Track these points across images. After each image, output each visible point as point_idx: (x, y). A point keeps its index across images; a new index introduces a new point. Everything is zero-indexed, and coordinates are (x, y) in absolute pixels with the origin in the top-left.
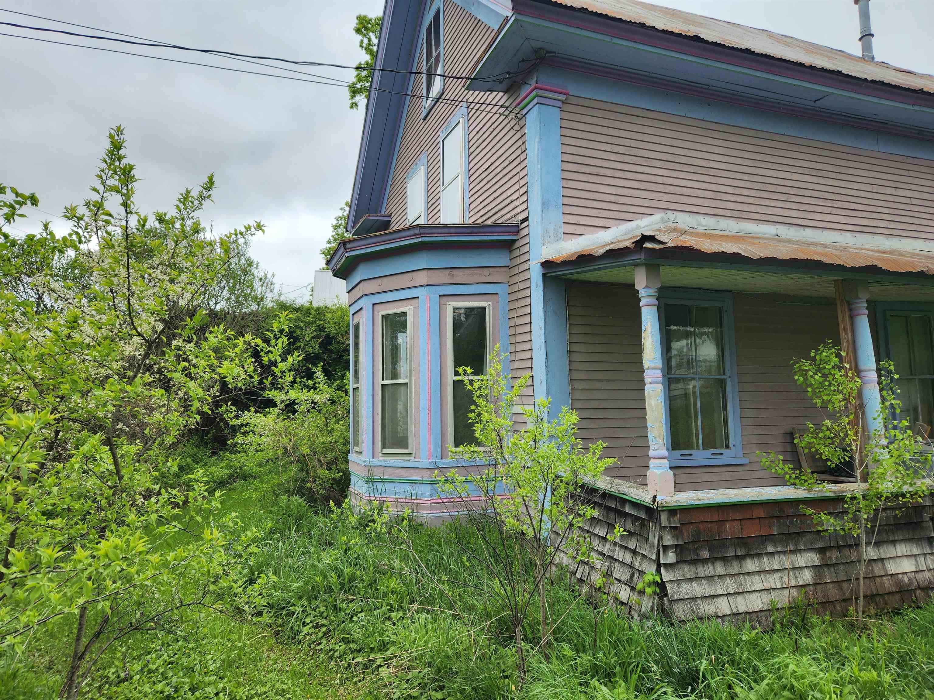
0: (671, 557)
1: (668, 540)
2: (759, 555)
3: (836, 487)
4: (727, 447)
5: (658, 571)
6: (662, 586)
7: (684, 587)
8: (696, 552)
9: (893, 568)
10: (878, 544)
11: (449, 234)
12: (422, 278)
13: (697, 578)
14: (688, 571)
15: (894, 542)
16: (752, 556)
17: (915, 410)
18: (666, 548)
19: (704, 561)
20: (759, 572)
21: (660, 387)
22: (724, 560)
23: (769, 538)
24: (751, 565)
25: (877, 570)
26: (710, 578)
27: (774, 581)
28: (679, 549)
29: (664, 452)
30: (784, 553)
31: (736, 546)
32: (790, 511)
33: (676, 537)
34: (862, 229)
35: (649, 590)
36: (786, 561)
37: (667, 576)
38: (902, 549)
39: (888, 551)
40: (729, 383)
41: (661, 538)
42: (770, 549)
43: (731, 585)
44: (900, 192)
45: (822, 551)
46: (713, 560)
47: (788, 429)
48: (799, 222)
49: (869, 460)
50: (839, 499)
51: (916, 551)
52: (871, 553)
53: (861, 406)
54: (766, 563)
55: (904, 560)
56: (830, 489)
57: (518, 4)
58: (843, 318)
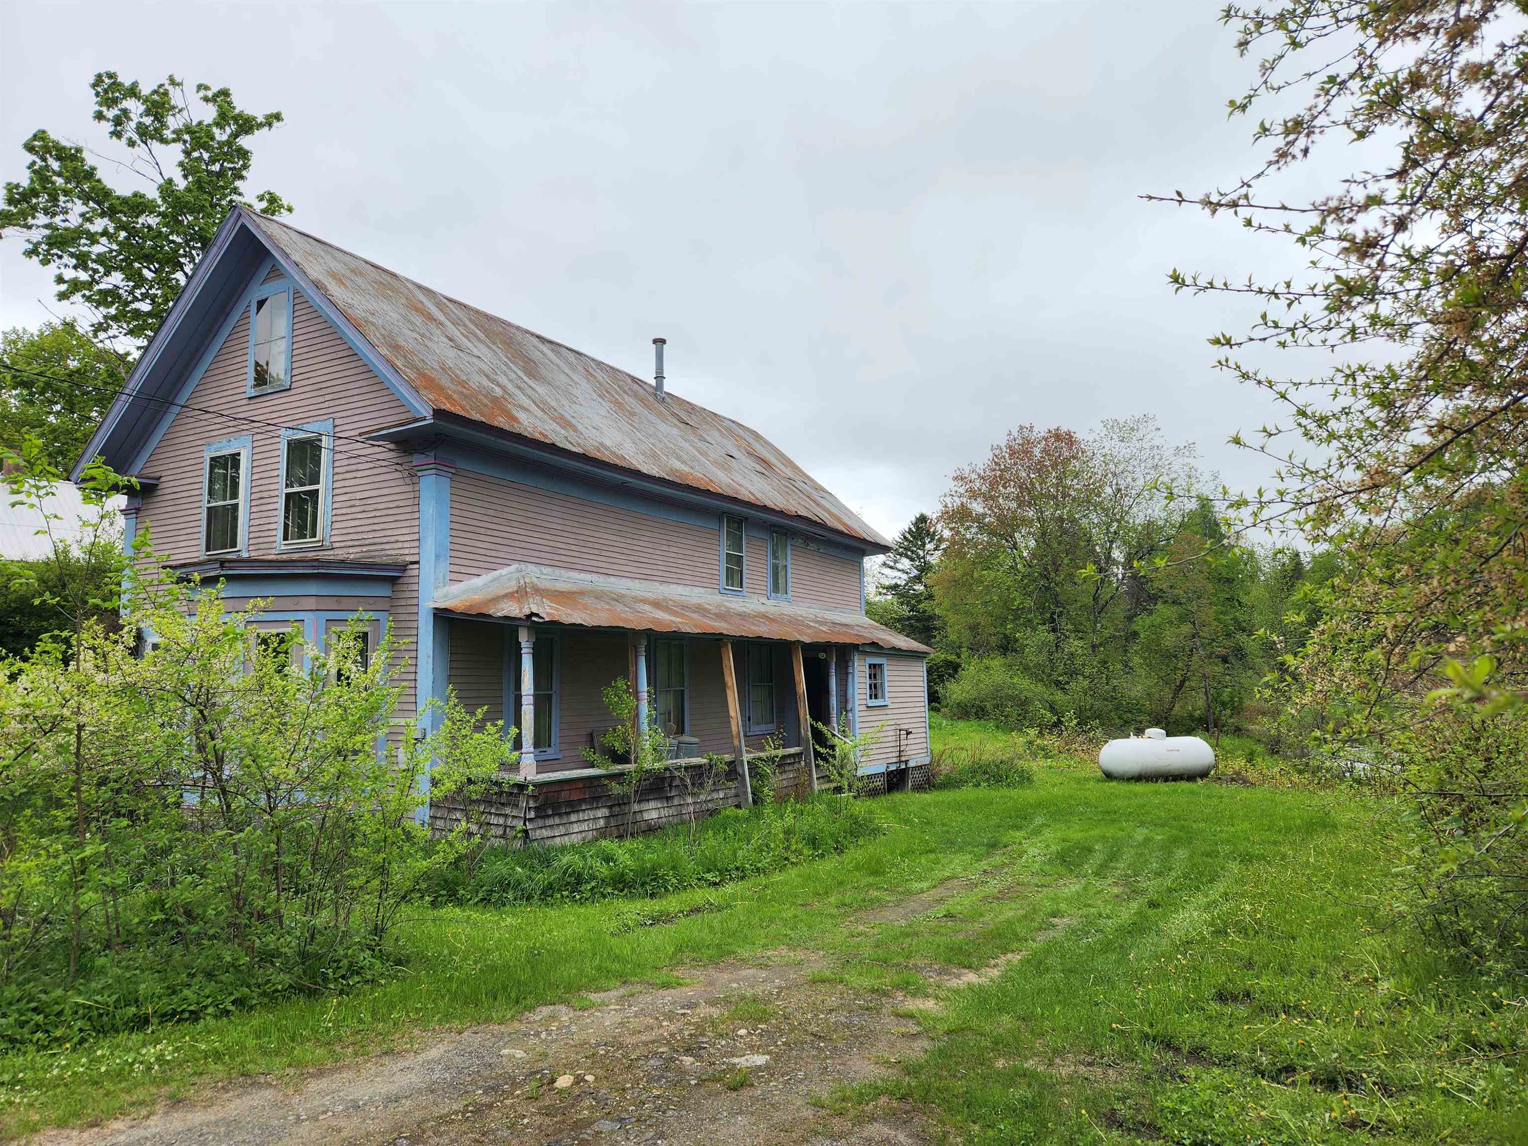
0: (532, 815)
1: (532, 804)
2: (578, 811)
3: (620, 767)
4: (549, 746)
5: (525, 824)
6: (526, 832)
7: (538, 832)
8: (545, 811)
9: (646, 816)
10: (639, 802)
11: (345, 568)
12: (311, 603)
13: (545, 827)
14: (540, 823)
15: (648, 800)
16: (574, 812)
17: (669, 713)
18: (530, 808)
19: (549, 816)
20: (577, 822)
21: (532, 707)
22: (560, 815)
23: (583, 800)
24: (573, 817)
25: (638, 818)
26: (551, 826)
27: (584, 826)
28: (537, 809)
29: (532, 749)
30: (591, 809)
31: (566, 806)
32: (596, 783)
33: (535, 802)
34: (646, 578)
35: (519, 835)
36: (591, 814)
37: (529, 826)
38: (652, 804)
39: (645, 806)
40: (554, 697)
41: (527, 803)
42: (584, 807)
43: (562, 830)
44: (672, 549)
45: (610, 807)
46: (553, 815)
47: (589, 731)
48: (606, 571)
49: (639, 749)
50: (622, 774)
51: (659, 805)
52: (636, 807)
53: (637, 715)
54: (581, 816)
55: (653, 811)
56: (618, 768)
57: (439, 413)
58: (631, 657)
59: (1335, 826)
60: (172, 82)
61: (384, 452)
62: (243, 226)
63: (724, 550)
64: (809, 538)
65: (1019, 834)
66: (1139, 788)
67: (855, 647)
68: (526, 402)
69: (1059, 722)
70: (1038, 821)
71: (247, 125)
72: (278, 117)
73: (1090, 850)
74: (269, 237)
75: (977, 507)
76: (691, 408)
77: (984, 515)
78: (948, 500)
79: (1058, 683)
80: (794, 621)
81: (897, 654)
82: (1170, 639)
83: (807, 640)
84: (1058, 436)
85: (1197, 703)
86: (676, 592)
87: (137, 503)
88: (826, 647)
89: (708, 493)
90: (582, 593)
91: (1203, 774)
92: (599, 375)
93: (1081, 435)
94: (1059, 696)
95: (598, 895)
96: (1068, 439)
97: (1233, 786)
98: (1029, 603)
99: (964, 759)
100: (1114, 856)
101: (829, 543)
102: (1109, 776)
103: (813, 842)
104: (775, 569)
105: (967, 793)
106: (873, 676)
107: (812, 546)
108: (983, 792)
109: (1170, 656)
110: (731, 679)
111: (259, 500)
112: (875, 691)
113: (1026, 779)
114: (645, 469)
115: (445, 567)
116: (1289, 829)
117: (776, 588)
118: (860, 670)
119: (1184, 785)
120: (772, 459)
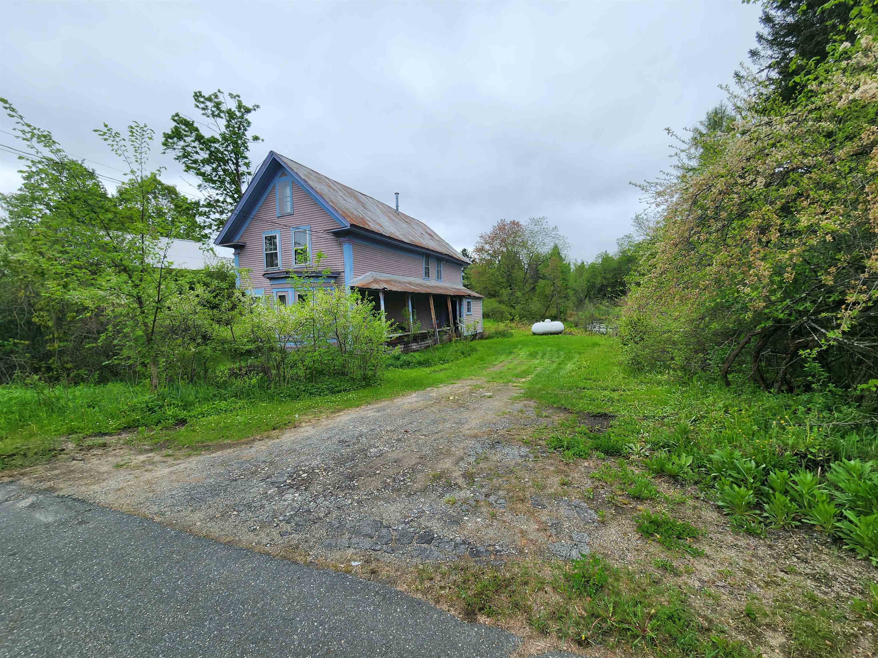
2: (397, 346)
15: (414, 342)
20: (397, 349)
22: (393, 347)
23: (399, 342)
30: (400, 345)
31: (394, 344)
32: (401, 338)
34: (403, 275)
36: (400, 347)
39: (413, 344)
45: (405, 344)
48: (393, 273)
49: (411, 328)
52: (411, 345)
53: (409, 318)
55: (414, 346)
56: (406, 333)
57: (352, 225)
58: (406, 300)
59: (600, 345)
60: (219, 91)
61: (330, 237)
62: (274, 158)
63: (424, 266)
64: (447, 261)
65: (517, 350)
66: (544, 337)
67: (464, 296)
68: (369, 219)
69: (513, 319)
70: (520, 346)
71: (248, 111)
72: (258, 107)
73: (538, 353)
74: (285, 163)
75: (487, 247)
76: (407, 217)
77: (489, 250)
78: (477, 245)
79: (512, 306)
80: (446, 288)
81: (475, 298)
82: (548, 291)
83: (452, 294)
84: (513, 223)
85: (553, 311)
86: (412, 279)
87: (238, 251)
88: (455, 296)
89: (422, 247)
90: (391, 281)
91: (560, 333)
92: (381, 206)
93: (522, 223)
94: (513, 311)
95: (414, 367)
96: (518, 224)
97: (570, 336)
98: (504, 280)
99: (493, 330)
100: (544, 354)
101: (453, 262)
102: (534, 334)
103: (463, 353)
104: (438, 271)
105: (495, 340)
106: (468, 305)
107: (448, 264)
108: (500, 339)
109: (546, 296)
110: (432, 307)
111: (285, 251)
112: (469, 310)
113: (512, 335)
114: (404, 240)
115: (352, 273)
116: (588, 346)
117: (438, 278)
118: (465, 302)
119: (556, 336)
120: (432, 234)
